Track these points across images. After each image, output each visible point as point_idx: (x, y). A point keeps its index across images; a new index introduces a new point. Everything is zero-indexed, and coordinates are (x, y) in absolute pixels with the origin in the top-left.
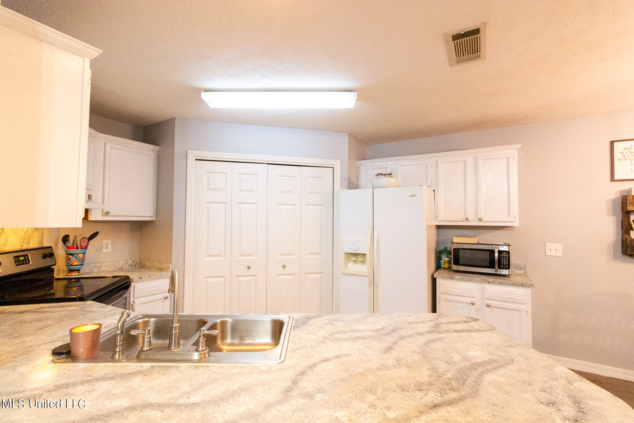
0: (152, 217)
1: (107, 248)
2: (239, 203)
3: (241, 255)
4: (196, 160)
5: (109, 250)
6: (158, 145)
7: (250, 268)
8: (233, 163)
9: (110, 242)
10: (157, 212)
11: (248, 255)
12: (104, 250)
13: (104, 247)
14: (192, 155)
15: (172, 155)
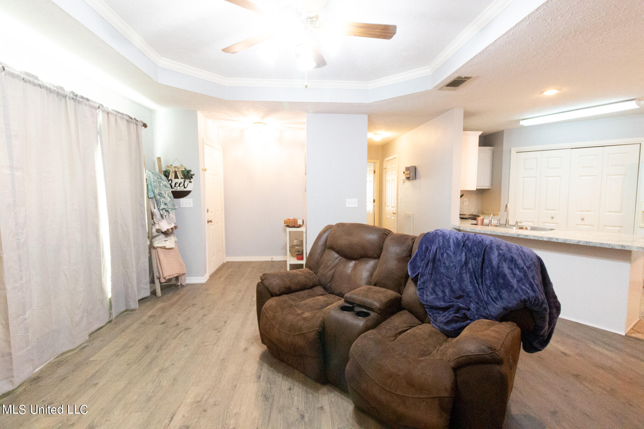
0: (489, 186)
1: (466, 203)
2: (546, 177)
3: (547, 210)
4: (517, 152)
5: (467, 204)
6: (493, 146)
7: (553, 219)
8: (543, 151)
9: (467, 199)
10: (492, 184)
11: (554, 210)
12: (465, 204)
13: (465, 202)
14: (514, 150)
15: (502, 151)
